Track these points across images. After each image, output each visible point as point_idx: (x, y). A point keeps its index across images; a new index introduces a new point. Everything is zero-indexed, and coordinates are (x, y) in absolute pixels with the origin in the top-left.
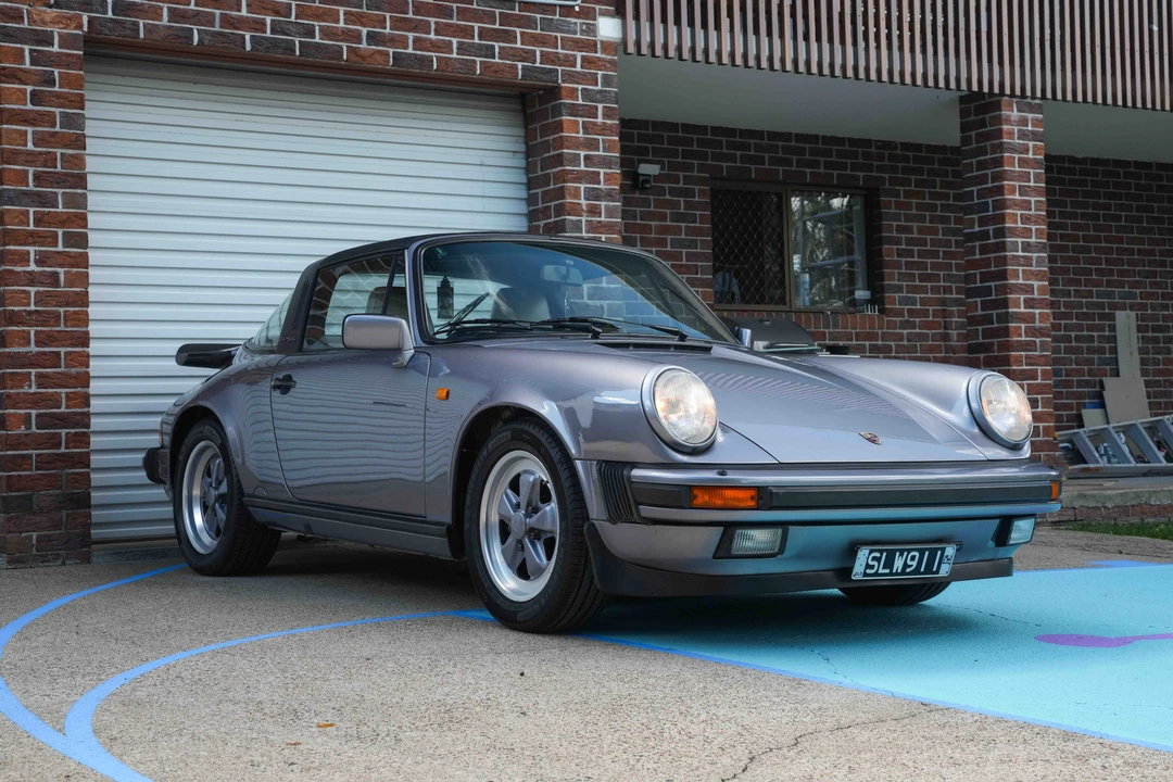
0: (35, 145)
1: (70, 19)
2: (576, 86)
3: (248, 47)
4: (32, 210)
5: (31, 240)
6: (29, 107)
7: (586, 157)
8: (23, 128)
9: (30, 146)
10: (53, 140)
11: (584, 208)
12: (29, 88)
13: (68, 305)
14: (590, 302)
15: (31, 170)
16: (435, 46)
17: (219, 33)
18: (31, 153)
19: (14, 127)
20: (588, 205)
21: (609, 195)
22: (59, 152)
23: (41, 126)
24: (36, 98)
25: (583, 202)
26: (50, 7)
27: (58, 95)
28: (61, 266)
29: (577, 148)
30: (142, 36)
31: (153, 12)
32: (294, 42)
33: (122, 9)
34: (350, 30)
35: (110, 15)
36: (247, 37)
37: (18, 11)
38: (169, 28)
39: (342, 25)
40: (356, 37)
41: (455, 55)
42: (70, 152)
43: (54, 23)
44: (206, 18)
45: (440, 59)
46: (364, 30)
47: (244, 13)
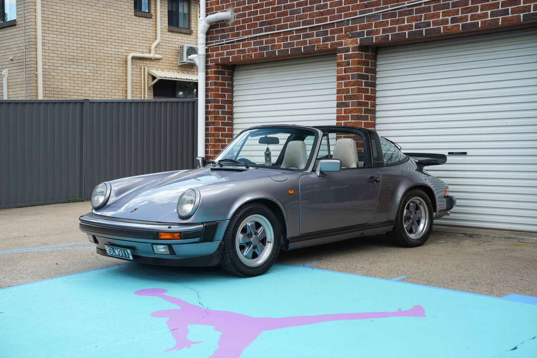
0: (345, 87)
1: (354, 41)
3: (407, 37)
4: (343, 109)
6: (344, 74)
8: (341, 81)
9: (343, 87)
10: (349, 84)
12: (343, 68)
15: (343, 95)
17: (398, 34)
18: (343, 89)
22: (350, 88)
24: (345, 71)
26: (350, 38)
27: (350, 68)
30: (374, 41)
31: (377, 32)
32: (423, 30)
33: (369, 33)
34: (444, 20)
35: (365, 36)
36: (407, 33)
37: (342, 42)
38: (382, 36)
39: (441, 18)
40: (446, 22)
41: (489, 18)
42: (353, 87)
43: (351, 44)
44: (393, 29)
45: (482, 22)
46: (450, 18)
47: (406, 23)
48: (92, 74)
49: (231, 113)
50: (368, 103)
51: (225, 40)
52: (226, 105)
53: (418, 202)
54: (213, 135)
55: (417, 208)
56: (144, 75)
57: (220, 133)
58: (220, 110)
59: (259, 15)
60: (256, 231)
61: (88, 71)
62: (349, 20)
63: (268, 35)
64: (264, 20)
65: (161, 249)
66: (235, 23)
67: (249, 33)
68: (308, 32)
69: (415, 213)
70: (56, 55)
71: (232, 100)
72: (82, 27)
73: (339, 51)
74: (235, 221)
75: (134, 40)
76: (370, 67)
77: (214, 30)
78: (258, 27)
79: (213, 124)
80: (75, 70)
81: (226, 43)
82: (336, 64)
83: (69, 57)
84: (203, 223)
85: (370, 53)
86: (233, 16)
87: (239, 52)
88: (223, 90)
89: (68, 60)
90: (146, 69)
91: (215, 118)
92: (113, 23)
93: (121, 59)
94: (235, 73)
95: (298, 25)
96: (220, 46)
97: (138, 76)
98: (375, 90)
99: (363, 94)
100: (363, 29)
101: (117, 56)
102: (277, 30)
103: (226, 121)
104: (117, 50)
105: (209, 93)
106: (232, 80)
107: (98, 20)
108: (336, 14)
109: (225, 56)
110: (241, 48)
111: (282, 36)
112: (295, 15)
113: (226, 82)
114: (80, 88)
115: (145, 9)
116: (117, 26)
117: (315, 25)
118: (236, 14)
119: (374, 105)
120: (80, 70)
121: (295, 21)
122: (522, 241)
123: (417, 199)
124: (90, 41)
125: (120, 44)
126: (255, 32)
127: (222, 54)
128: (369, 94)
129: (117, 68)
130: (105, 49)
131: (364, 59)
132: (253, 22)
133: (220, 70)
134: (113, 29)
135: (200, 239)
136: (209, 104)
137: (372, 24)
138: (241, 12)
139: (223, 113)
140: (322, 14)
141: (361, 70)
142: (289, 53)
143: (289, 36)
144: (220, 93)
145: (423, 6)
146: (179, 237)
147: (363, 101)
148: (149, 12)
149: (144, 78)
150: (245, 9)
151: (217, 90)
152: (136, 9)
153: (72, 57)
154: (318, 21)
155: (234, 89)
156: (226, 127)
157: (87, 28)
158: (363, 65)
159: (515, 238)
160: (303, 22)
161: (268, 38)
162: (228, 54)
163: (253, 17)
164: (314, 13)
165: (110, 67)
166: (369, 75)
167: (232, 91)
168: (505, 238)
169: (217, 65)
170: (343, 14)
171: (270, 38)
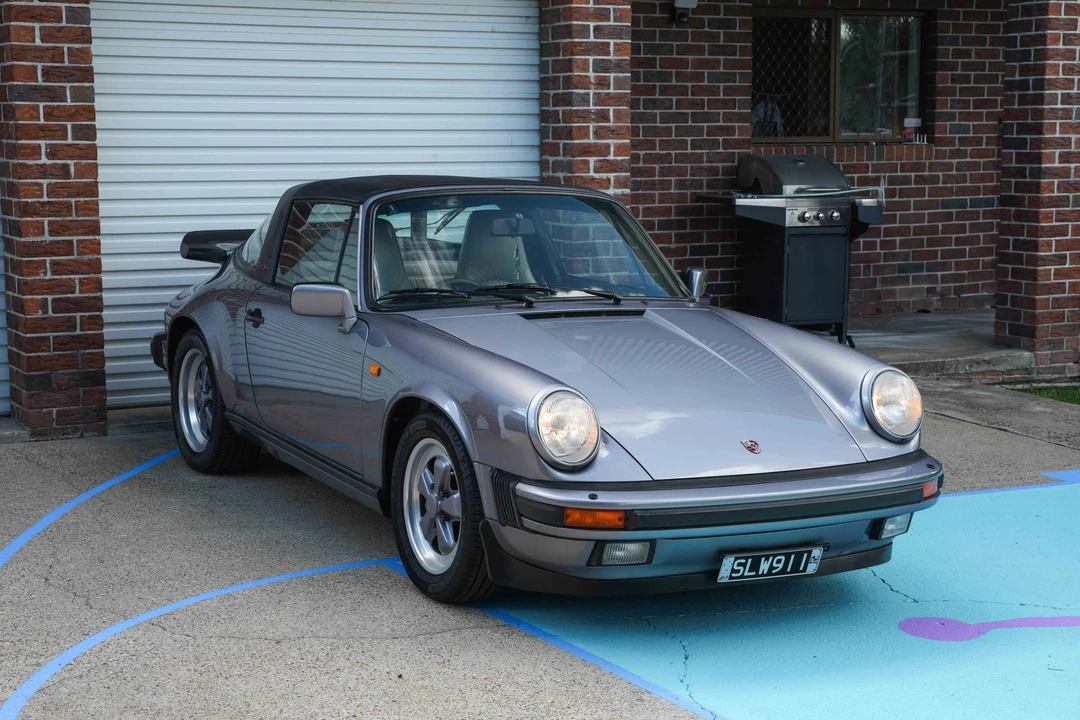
0: (42, 40)
4: (41, 105)
5: (41, 134)
6: (36, 3)
7: (596, 28)
8: (31, 24)
9: (38, 42)
10: (60, 35)
11: (592, 81)
13: (78, 195)
14: (597, 176)
15: (40, 66)
18: (39, 49)
19: (23, 24)
20: (596, 77)
21: (619, 66)
22: (66, 46)
23: (50, 22)
25: (591, 74)
28: (71, 158)
29: (587, 19)
42: (77, 46)
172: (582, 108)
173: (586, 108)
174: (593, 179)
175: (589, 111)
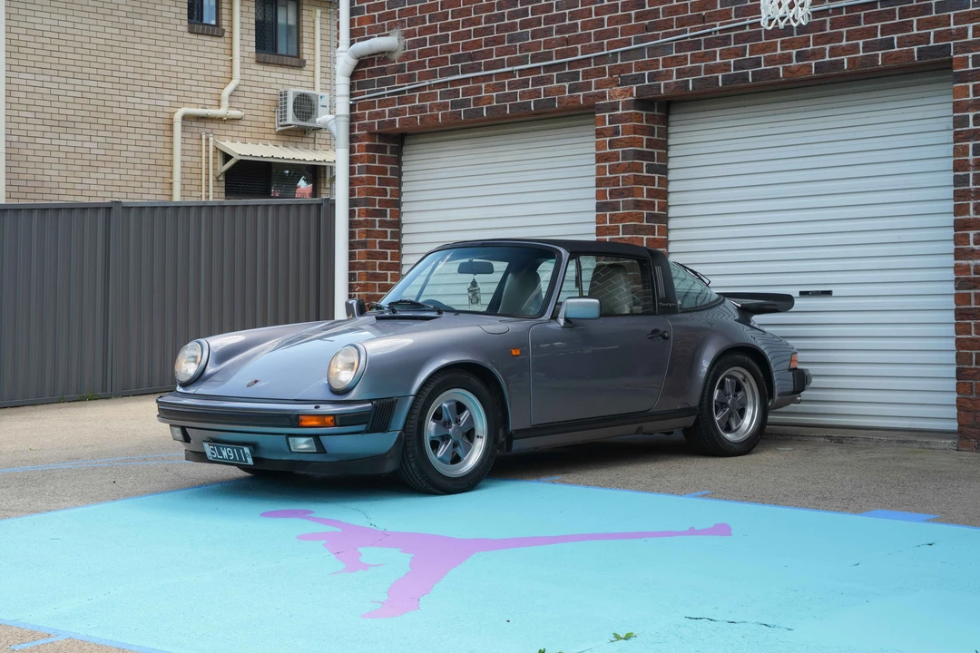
0: (610, 173)
1: (627, 91)
2: (965, 55)
3: (720, 84)
4: (608, 213)
6: (608, 150)
7: (975, 117)
8: (604, 164)
9: (608, 175)
11: (971, 163)
12: (608, 139)
14: (977, 247)
15: (608, 189)
16: (846, 51)
17: (705, 79)
18: (608, 179)
20: (974, 160)
22: (621, 175)
24: (612, 145)
25: (971, 157)
26: (619, 86)
27: (620, 140)
29: (966, 110)
30: (662, 92)
31: (668, 75)
32: (748, 73)
33: (653, 77)
34: (784, 55)
35: (647, 83)
36: (720, 77)
37: (604, 93)
38: (676, 82)
39: (779, 52)
40: (788, 58)
41: (861, 54)
42: (626, 174)
43: (619, 95)
44: (696, 71)
45: (849, 60)
46: (794, 52)
47: (718, 61)
48: (102, 152)
49: (398, 224)
50: (653, 203)
51: (386, 88)
52: (388, 210)
53: (740, 377)
54: (364, 266)
55: (739, 387)
56: (207, 151)
57: (378, 262)
58: (377, 219)
59: (450, 43)
60: (457, 416)
61: (95, 145)
62: (617, 53)
63: (468, 78)
64: (461, 52)
65: (302, 444)
66: (406, 56)
67: (432, 75)
68: (542, 74)
69: (735, 396)
70: (32, 115)
71: (400, 200)
72: (85, 58)
73: (598, 109)
74: (423, 400)
75: (187, 82)
76: (656, 137)
77: (366, 69)
78: (450, 65)
79: (364, 244)
80: (70, 143)
81: (388, 95)
82: (595, 132)
83: (57, 117)
84: (370, 401)
85: (656, 113)
86: (402, 43)
87: (413, 110)
88: (382, 181)
89: (56, 123)
90: (211, 139)
91: (368, 234)
92: (146, 47)
93: (161, 121)
94: (404, 148)
95: (523, 61)
96: (377, 100)
97: (195, 153)
98: (666, 178)
99: (645, 187)
100: (641, 70)
101: (153, 114)
102: (485, 70)
103: (389, 240)
104: (152, 102)
105: (357, 187)
106: (399, 163)
107: (117, 44)
108: (593, 42)
109: (387, 118)
110: (417, 103)
111: (494, 82)
112: (518, 44)
113: (389, 166)
114: (79, 180)
115: (209, 18)
116: (153, 54)
117: (555, 61)
118: (407, 40)
119: (665, 207)
120: (79, 144)
121: (518, 54)
122: (926, 446)
123: (739, 372)
124: (100, 84)
125: (159, 91)
126: (444, 73)
127: (381, 114)
128: (656, 187)
129: (153, 138)
130: (130, 100)
131: (645, 124)
132: (439, 56)
133: (377, 143)
134: (146, 59)
135: (367, 427)
136: (356, 209)
137: (658, 60)
138: (417, 37)
139: (382, 224)
140: (567, 41)
141: (640, 142)
142: (508, 112)
143: (506, 81)
144: (377, 186)
145: (748, 29)
146: (332, 424)
147: (645, 199)
148: (218, 25)
149: (207, 157)
150: (424, 31)
151: (372, 181)
152: (192, 19)
153: (64, 118)
154: (561, 54)
155: (403, 179)
156: (389, 251)
157: (93, 59)
158: (643, 134)
159: (915, 441)
160: (533, 56)
161: (469, 84)
162: (392, 113)
163: (439, 46)
164: (554, 39)
165: (139, 137)
166: (656, 151)
167: (400, 184)
168: (898, 441)
169: (372, 135)
170: (605, 41)
171: (471, 85)
172: (962, 188)
173: (966, 188)
174: (973, 250)
175: (969, 191)
